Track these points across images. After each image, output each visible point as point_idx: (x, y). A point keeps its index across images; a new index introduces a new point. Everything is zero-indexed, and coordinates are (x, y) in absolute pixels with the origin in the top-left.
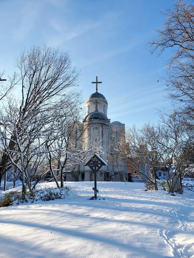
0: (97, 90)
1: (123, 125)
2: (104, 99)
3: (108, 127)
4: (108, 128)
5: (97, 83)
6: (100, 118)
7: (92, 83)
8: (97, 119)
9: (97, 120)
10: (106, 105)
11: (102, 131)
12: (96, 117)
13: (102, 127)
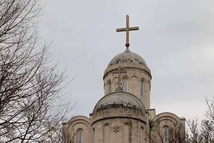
0: (127, 45)
1: (181, 120)
2: (143, 66)
3: (143, 125)
4: (142, 128)
5: (128, 30)
6: (125, 105)
7: (118, 31)
8: (119, 107)
9: (119, 109)
10: (146, 77)
11: (130, 134)
12: (117, 103)
13: (130, 124)
